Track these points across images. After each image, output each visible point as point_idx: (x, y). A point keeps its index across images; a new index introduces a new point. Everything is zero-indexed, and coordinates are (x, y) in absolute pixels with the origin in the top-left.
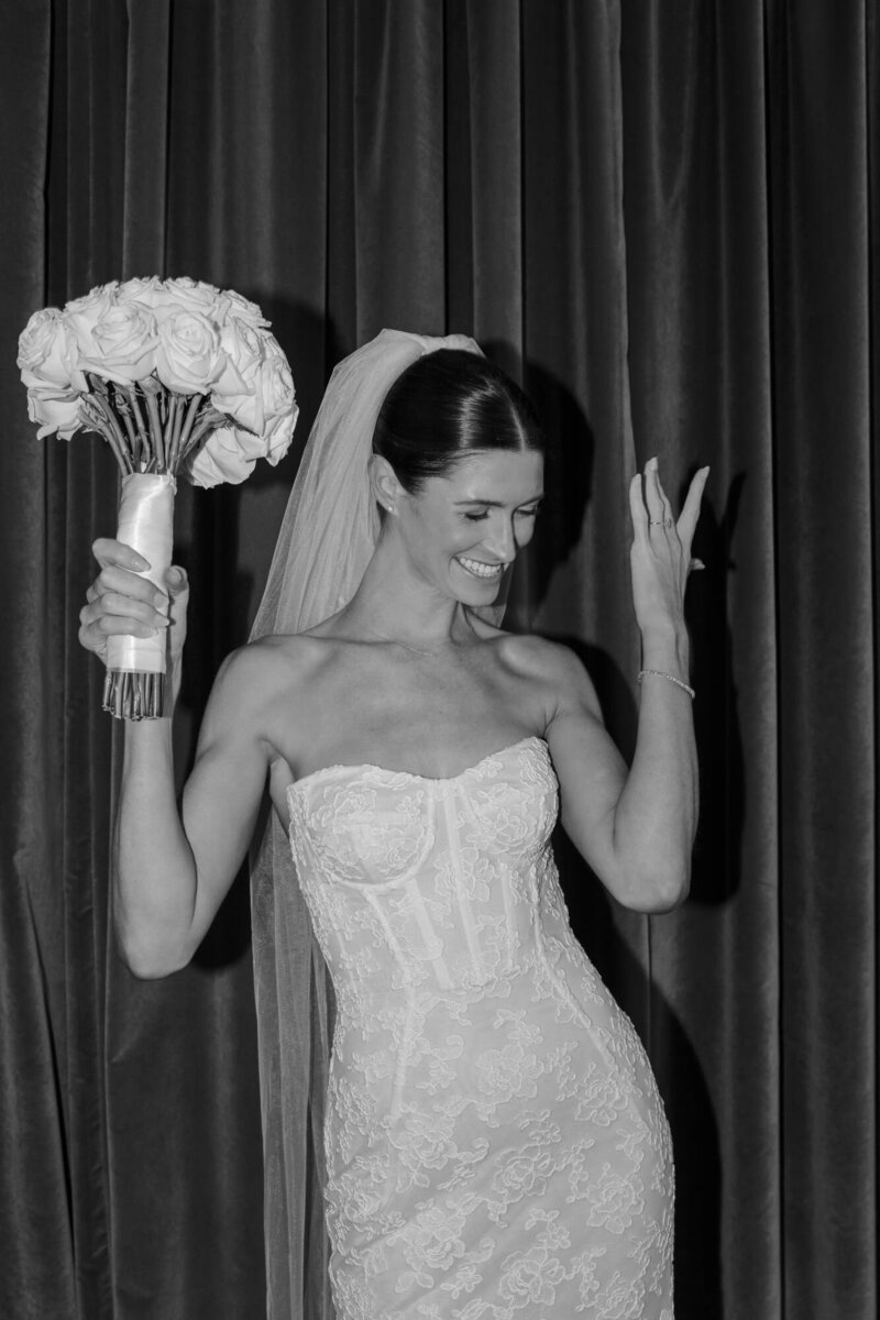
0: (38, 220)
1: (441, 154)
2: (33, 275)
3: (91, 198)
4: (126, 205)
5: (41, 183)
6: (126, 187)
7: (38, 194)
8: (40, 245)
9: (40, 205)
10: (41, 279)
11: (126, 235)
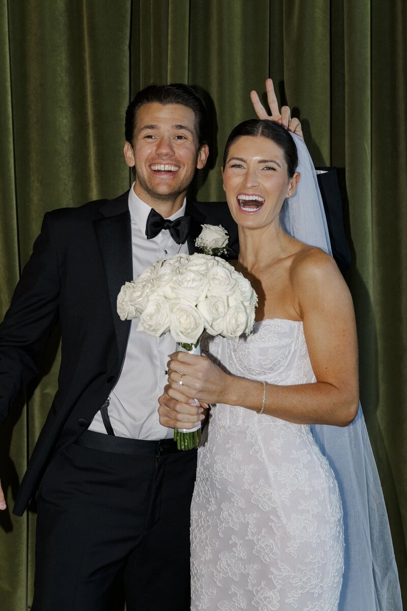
0: (126, 61)
1: (329, 17)
2: (124, 89)
3: (152, 49)
4: (169, 52)
5: (127, 42)
6: (169, 43)
7: (126, 48)
8: (127, 74)
9: (127, 54)
10: (128, 90)
11: (169, 67)
